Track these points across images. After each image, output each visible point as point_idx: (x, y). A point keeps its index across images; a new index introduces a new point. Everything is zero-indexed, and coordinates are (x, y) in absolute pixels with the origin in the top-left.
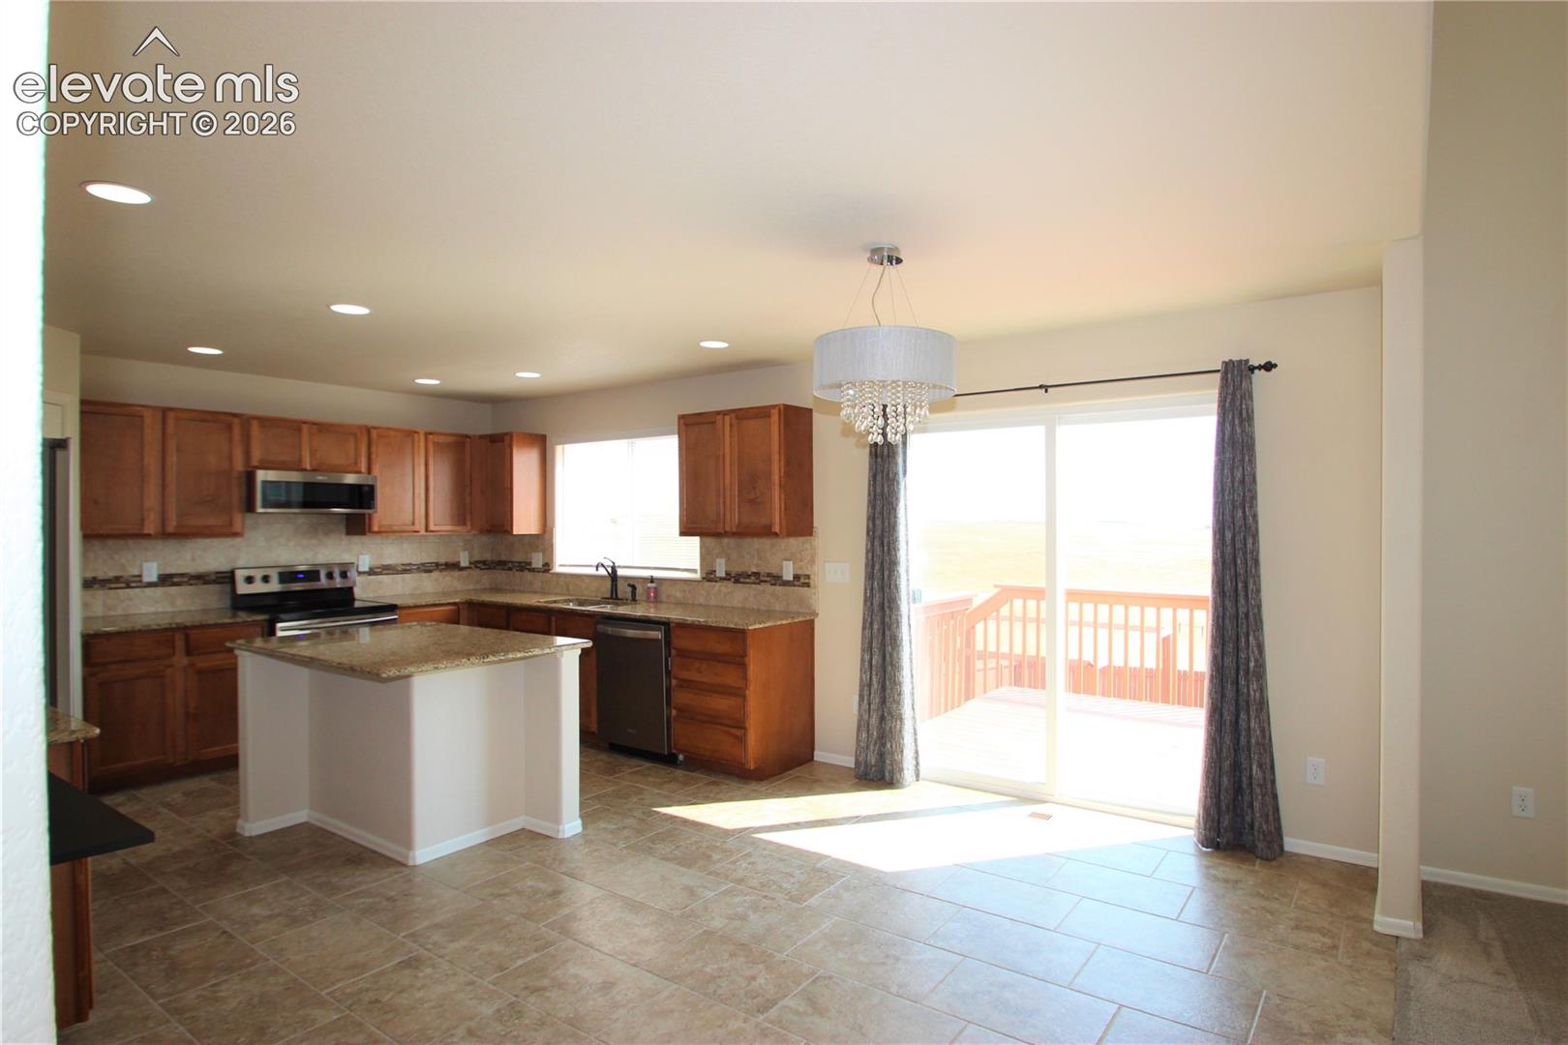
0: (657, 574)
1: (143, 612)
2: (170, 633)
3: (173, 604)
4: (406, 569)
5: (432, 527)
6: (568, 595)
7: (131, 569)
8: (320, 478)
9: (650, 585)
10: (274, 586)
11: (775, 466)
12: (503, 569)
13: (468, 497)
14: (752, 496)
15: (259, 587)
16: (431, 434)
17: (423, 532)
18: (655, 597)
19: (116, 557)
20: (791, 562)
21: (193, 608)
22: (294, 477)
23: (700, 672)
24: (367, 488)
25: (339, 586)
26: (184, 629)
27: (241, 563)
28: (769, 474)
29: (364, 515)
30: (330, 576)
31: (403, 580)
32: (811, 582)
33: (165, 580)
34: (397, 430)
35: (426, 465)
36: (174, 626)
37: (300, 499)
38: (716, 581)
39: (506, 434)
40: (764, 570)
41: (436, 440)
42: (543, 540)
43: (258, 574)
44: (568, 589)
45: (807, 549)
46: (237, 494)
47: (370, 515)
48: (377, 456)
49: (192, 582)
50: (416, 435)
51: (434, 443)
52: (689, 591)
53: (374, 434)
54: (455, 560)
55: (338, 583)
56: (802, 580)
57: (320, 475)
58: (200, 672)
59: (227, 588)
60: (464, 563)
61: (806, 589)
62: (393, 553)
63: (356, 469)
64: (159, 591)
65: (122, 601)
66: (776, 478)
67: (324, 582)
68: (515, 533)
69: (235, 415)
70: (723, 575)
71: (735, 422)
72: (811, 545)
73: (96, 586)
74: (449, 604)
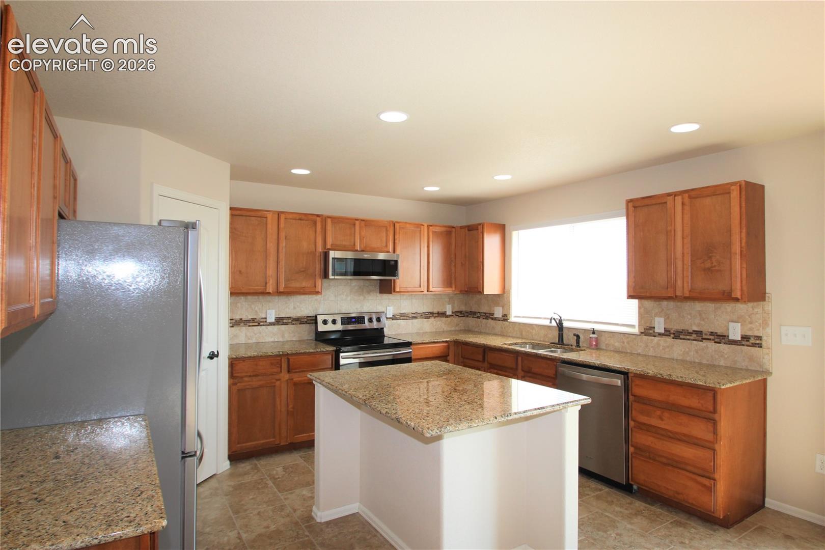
0: (597, 327)
1: (267, 341)
2: (279, 358)
3: (283, 336)
4: (414, 317)
5: (431, 289)
6: (522, 338)
7: (260, 314)
8: (366, 256)
9: (592, 335)
10: (339, 327)
11: (736, 238)
12: (473, 317)
13: (453, 268)
14: (708, 265)
15: (330, 327)
16: (431, 226)
17: (426, 292)
18: (596, 345)
19: (253, 306)
20: (739, 324)
21: (294, 339)
22: (349, 255)
23: (662, 420)
24: (393, 263)
25: (375, 327)
26: (287, 356)
27: (320, 311)
28: (728, 245)
29: (391, 280)
30: (370, 320)
31: (412, 323)
32: (764, 344)
33: (279, 321)
34: (410, 224)
35: (428, 247)
36: (281, 353)
37: (352, 270)
38: (654, 336)
39: (480, 224)
40: (706, 328)
41: (434, 230)
42: (502, 298)
43: (330, 318)
44: (522, 334)
45: (757, 313)
46: (318, 267)
47: (394, 280)
48: (399, 241)
49: (293, 322)
50: (422, 226)
51: (433, 231)
52: (628, 343)
53: (397, 226)
54: (444, 310)
55: (375, 325)
56: (752, 341)
57: (366, 254)
58: (295, 384)
59: (313, 327)
60: (449, 313)
61: (757, 349)
62: (407, 305)
63: (386, 250)
64: (276, 328)
65: (256, 334)
66: (736, 248)
67: (367, 325)
68: (485, 293)
69: (318, 216)
70: (663, 331)
71: (687, 200)
72: (763, 310)
73: (242, 324)
74: (443, 342)
